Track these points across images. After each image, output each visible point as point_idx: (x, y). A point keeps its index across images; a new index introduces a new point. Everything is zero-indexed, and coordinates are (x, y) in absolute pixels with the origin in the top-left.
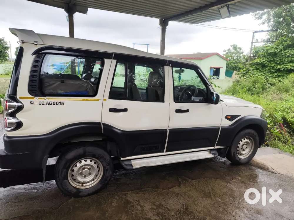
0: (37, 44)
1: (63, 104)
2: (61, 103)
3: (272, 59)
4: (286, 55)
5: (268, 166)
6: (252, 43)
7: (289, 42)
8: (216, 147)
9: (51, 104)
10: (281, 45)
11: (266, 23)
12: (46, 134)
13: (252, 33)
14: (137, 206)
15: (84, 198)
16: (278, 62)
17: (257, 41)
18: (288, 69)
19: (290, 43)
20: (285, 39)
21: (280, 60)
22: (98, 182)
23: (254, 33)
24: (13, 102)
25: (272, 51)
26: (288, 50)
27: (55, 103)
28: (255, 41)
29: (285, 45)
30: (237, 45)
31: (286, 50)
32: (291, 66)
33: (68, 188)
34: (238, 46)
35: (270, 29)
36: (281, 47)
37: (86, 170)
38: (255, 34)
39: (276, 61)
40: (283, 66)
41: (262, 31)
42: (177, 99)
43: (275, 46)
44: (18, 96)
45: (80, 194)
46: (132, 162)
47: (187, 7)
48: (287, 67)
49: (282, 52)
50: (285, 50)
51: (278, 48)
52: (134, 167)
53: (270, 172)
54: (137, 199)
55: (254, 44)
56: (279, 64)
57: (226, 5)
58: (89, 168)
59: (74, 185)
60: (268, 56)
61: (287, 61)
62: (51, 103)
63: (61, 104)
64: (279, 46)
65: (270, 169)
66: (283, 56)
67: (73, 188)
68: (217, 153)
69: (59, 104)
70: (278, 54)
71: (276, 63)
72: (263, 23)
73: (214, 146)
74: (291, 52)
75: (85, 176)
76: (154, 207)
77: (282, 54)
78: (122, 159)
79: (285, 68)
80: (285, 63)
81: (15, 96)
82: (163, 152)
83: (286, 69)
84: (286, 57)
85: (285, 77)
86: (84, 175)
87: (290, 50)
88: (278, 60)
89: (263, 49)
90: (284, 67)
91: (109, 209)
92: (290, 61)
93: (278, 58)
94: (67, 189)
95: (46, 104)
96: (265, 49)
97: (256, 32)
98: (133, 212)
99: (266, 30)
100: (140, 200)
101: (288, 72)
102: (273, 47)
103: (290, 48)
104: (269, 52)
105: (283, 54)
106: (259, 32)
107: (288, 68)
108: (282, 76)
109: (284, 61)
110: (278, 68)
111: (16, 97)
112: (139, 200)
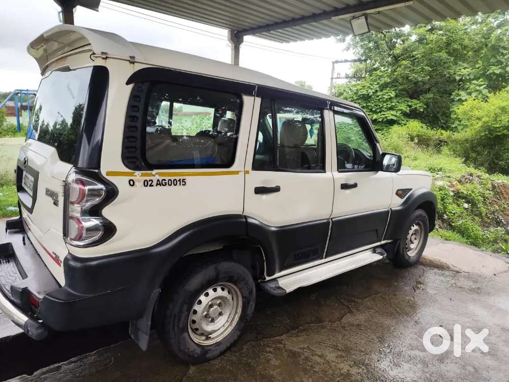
0: (133, 63)
1: (184, 183)
2: (181, 180)
3: (365, 105)
4: (384, 98)
5: (448, 263)
6: (332, 79)
7: (386, 79)
8: (383, 242)
9: (164, 184)
10: (376, 83)
11: (351, 49)
12: (153, 246)
13: (332, 64)
14: (312, 358)
15: (212, 362)
16: (373, 109)
17: (339, 76)
18: (387, 120)
19: (389, 81)
20: (380, 74)
21: (376, 106)
22: (234, 328)
23: (333, 63)
24: (96, 185)
25: (365, 92)
26: (385, 91)
27: (171, 181)
28: (336, 76)
29: (381, 83)
30: (305, 82)
31: (383, 90)
32: (392, 115)
33: (188, 349)
34: (307, 84)
35: (356, 58)
36: (376, 87)
37: (215, 307)
38: (335, 64)
39: (370, 108)
40: (381, 115)
41: (346, 61)
42: (341, 167)
43: (368, 85)
44: (103, 171)
45: (208, 356)
46: (279, 283)
47: (292, 12)
48: (386, 117)
49: (378, 94)
50: (381, 91)
51: (372, 87)
52: (287, 291)
53: (452, 271)
54: (306, 346)
55: (334, 81)
56: (375, 112)
57: (364, 15)
58: (219, 304)
59: (196, 341)
60: (357, 99)
61: (386, 108)
62: (164, 182)
63: (182, 183)
64: (373, 84)
65: (452, 267)
66: (379, 100)
67: (195, 347)
68: (385, 252)
69: (178, 183)
70: (373, 97)
71: (371, 111)
72: (348, 49)
73: (380, 241)
74: (390, 94)
75: (213, 321)
76: (340, 353)
77: (378, 97)
78: (268, 278)
79: (384, 118)
80: (384, 111)
81: (97, 171)
82: (322, 258)
83: (385, 120)
84: (384, 102)
85: (384, 131)
86: (210, 319)
87: (389, 90)
88: (373, 105)
89: (350, 89)
90: (383, 116)
91: (271, 372)
92: (390, 107)
93: (373, 103)
94: (187, 351)
95: (157, 186)
96: (354, 89)
97: (337, 62)
98: (315, 368)
99: (350, 60)
100: (310, 346)
101: (388, 124)
102: (364, 87)
103: (387, 87)
104: (360, 93)
105: (380, 97)
106: (341, 62)
107: (388, 118)
108: (380, 130)
109: (382, 107)
110: (374, 118)
111: (100, 172)
112: (308, 347)
